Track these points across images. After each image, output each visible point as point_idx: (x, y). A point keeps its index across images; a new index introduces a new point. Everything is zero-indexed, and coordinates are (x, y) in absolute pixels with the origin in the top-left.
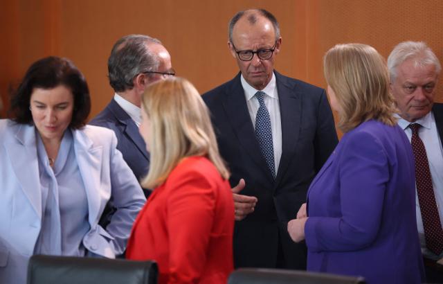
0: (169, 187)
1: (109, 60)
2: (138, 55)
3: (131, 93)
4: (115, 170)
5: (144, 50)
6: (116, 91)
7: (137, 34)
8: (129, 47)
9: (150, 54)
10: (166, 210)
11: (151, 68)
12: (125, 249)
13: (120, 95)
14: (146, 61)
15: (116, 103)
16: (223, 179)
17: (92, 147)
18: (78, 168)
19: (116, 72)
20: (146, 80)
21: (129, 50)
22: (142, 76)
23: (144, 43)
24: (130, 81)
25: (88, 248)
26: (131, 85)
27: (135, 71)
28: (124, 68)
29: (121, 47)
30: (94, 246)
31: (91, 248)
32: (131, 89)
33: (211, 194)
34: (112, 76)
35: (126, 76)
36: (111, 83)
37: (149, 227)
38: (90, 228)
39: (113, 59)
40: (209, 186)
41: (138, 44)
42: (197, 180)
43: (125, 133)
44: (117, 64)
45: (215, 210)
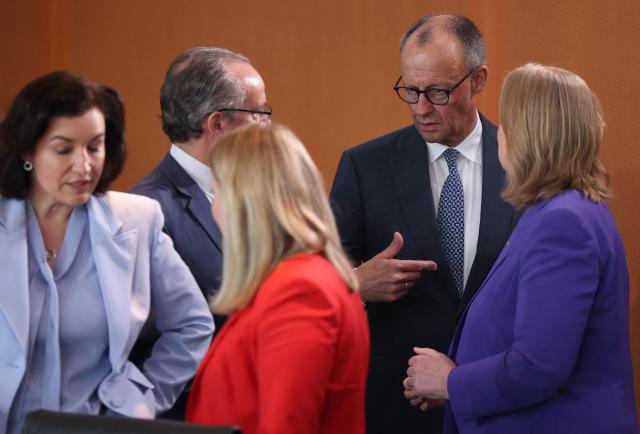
0: (262, 304)
1: (163, 90)
2: (210, 81)
3: (198, 144)
4: (159, 269)
5: (220, 73)
6: (173, 141)
7: (208, 46)
8: (195, 68)
9: (230, 79)
10: (256, 343)
11: (231, 103)
12: (174, 400)
13: (180, 147)
14: (223, 90)
15: (173, 160)
16: (350, 291)
17: (120, 231)
18: (94, 268)
19: (173, 109)
20: (223, 123)
21: (195, 72)
22: (217, 116)
23: (221, 60)
24: (197, 124)
25: (107, 404)
26: (199, 131)
27: (206, 107)
28: (187, 102)
29: (182, 66)
30: (117, 400)
31: (111, 403)
32: (198, 137)
33: (331, 319)
34: (167, 115)
35: (190, 116)
36: (164, 128)
37: (226, 371)
38: (111, 370)
39: (168, 87)
40: (327, 305)
41: (209, 64)
42: (309, 294)
43: (188, 210)
44: (175, 97)
45: (336, 346)
